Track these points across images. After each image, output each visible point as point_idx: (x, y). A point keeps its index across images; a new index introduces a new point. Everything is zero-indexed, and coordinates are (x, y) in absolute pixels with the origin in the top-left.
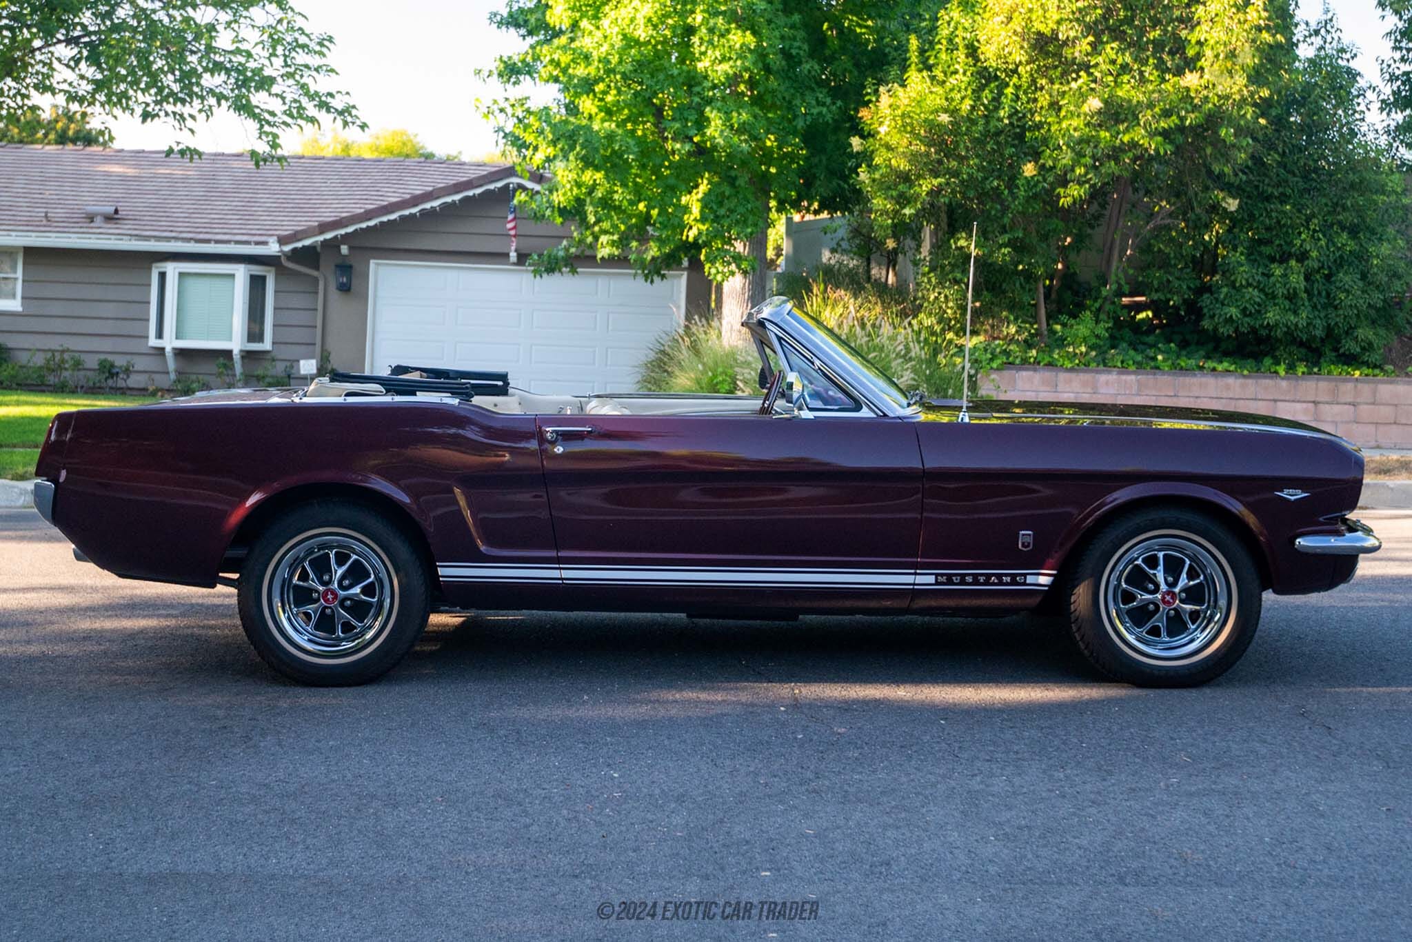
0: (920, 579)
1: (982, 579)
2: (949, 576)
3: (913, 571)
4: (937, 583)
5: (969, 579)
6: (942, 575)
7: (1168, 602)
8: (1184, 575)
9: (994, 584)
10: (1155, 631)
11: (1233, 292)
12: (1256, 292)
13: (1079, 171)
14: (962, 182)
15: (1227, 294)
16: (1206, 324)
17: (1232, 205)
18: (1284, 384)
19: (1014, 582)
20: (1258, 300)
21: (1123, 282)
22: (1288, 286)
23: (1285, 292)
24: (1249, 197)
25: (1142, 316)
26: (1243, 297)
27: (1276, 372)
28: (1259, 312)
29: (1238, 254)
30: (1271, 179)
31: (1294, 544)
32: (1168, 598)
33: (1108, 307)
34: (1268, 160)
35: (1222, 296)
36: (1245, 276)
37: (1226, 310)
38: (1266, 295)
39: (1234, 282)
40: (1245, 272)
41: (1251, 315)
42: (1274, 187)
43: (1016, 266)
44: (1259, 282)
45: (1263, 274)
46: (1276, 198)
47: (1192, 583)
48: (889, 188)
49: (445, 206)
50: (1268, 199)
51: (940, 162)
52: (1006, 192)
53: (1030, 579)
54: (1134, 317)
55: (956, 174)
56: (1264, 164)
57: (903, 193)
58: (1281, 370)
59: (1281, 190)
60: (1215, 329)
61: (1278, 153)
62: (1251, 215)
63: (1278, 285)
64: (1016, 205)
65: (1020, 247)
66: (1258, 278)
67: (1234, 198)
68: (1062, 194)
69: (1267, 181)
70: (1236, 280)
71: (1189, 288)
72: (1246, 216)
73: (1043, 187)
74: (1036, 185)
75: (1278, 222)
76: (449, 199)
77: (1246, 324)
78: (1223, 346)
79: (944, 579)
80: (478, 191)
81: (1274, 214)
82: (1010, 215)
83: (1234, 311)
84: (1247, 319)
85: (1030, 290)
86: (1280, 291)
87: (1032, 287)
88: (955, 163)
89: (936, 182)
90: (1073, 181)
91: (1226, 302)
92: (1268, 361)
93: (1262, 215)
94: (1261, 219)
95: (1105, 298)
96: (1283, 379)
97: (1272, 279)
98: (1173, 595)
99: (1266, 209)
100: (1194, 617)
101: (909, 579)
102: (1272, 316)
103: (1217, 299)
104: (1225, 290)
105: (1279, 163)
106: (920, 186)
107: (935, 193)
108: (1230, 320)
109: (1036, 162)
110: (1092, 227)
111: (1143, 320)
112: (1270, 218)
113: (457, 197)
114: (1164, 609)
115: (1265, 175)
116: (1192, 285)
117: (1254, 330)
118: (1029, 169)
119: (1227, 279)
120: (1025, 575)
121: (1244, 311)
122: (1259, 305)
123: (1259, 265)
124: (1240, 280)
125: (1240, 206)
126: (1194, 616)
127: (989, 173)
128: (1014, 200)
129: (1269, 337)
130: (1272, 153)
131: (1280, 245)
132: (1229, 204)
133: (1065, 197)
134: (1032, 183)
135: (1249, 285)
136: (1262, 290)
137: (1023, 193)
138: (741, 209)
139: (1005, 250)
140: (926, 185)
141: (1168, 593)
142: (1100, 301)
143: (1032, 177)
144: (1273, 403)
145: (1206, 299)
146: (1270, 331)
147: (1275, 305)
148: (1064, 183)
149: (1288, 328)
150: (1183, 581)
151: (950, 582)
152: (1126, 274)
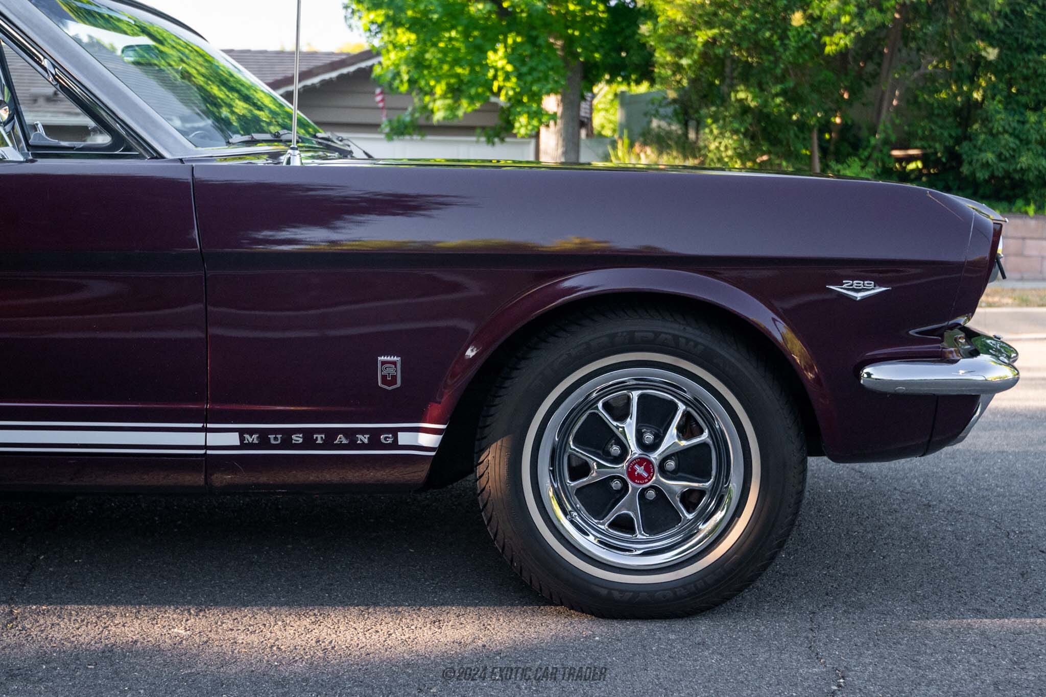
0: (215, 439)
1: (319, 438)
2: (264, 433)
3: (200, 425)
4: (243, 446)
5: (298, 439)
6: (251, 432)
7: (640, 477)
8: (673, 430)
9: (341, 447)
10: (624, 524)
11: (990, 138)
12: (1011, 139)
13: (845, 19)
14: (736, 33)
15: (984, 141)
16: (965, 170)
17: (992, 54)
18: (1033, 223)
19: (375, 443)
20: (1012, 145)
21: (890, 132)
22: (1041, 132)
23: (1039, 138)
24: (1010, 49)
25: (912, 166)
26: (999, 143)
27: (1026, 213)
28: (1013, 157)
29: (995, 102)
30: (1030, 30)
31: (859, 377)
32: (640, 470)
33: (876, 155)
34: (1028, 12)
35: (979, 143)
36: (1002, 122)
37: (983, 155)
38: (1021, 140)
39: (991, 129)
40: (1001, 118)
41: (1006, 160)
42: (1032, 38)
43: (790, 115)
44: (1015, 129)
45: (1018, 121)
46: (1035, 49)
47: (684, 443)
48: (669, 41)
49: (324, 83)
50: (1027, 49)
51: (715, 14)
52: (778, 43)
53: (404, 438)
54: (905, 168)
55: (730, 25)
56: (1023, 16)
57: (681, 44)
58: (1031, 210)
59: (1039, 41)
60: (973, 174)
61: (1038, 5)
62: (1011, 67)
63: (1032, 131)
64: (787, 56)
65: (793, 98)
66: (1015, 124)
67: (993, 47)
68: (828, 42)
69: (1026, 32)
70: (993, 127)
71: (950, 136)
72: (1005, 68)
73: (813, 38)
74: (805, 37)
75: (1035, 71)
76: (327, 76)
77: (1001, 168)
78: (981, 191)
79: (254, 439)
80: (352, 69)
81: (1031, 64)
82: (782, 66)
83: (990, 156)
84: (1003, 164)
85: (804, 139)
86: (1034, 136)
87: (806, 136)
88: (729, 15)
89: (712, 32)
90: (839, 30)
91: (983, 147)
92: (1020, 203)
93: (1019, 65)
94: (1019, 69)
95: (874, 148)
96: (1031, 218)
97: (1027, 126)
98: (648, 465)
99: (1024, 59)
100: (693, 499)
101: (197, 439)
102: (1025, 160)
103: (975, 146)
104: (983, 137)
105: (1038, 15)
106: (697, 37)
107: (711, 43)
108: (986, 165)
109: (805, 11)
110: (869, 85)
111: (912, 171)
112: (1028, 68)
113: (334, 75)
114: (634, 489)
115: (1026, 27)
116: (954, 134)
117: (1008, 175)
118: (797, 19)
119: (986, 126)
120: (395, 431)
121: (1000, 156)
122: (1014, 150)
123: (1015, 112)
124: (997, 127)
125: (1000, 56)
126: (690, 499)
127: (762, 24)
128: (785, 50)
129: (1022, 181)
130: (1032, 5)
131: (1036, 94)
132: (988, 53)
133: (831, 45)
134: (802, 34)
135: (1005, 131)
136: (1017, 137)
137: (794, 44)
138: (542, 68)
139: (778, 100)
140: (702, 36)
141: (641, 461)
142: (869, 150)
143: (802, 26)
144: (1021, 241)
145: (966, 145)
146: (1023, 175)
147: (1028, 150)
148: (830, 32)
149: (1040, 171)
150: (671, 439)
151: (264, 443)
152: (893, 124)
